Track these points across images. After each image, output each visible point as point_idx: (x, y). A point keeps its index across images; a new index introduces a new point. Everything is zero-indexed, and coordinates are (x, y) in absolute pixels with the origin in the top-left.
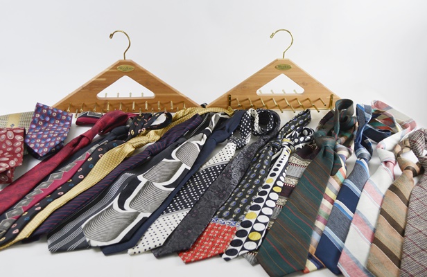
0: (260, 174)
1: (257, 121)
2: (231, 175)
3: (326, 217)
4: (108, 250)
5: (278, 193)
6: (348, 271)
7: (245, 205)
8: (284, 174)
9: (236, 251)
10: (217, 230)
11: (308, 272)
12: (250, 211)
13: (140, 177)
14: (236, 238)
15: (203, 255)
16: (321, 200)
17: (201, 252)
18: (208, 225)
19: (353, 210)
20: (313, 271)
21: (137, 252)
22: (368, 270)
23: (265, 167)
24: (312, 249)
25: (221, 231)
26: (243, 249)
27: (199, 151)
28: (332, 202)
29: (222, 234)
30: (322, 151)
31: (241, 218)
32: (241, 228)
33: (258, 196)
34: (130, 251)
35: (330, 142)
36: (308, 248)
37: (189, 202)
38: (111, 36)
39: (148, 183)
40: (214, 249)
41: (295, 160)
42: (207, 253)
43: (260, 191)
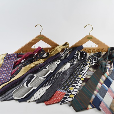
0: (77, 74)
1: (79, 55)
2: (67, 74)
3: (98, 89)
4: (20, 101)
5: (82, 80)
6: (103, 109)
7: (70, 85)
8: (86, 74)
9: (64, 101)
10: (59, 93)
11: (89, 109)
12: (71, 87)
13: (35, 75)
14: (65, 96)
15: (52, 102)
16: (98, 83)
17: (52, 101)
18: (56, 92)
19: (109, 87)
20: (91, 109)
21: (30, 101)
22: (110, 109)
23: (79, 71)
24: (91, 101)
25: (60, 94)
26: (67, 100)
27: (57, 66)
28: (102, 84)
29: (60, 95)
30: (101, 66)
31: (67, 89)
32: (67, 93)
33: (75, 82)
34: (28, 101)
35: (104, 63)
36: (90, 100)
37: (51, 84)
38: (36, 26)
39: (37, 77)
40: (56, 100)
41: (91, 69)
42: (54, 102)
43: (76, 80)
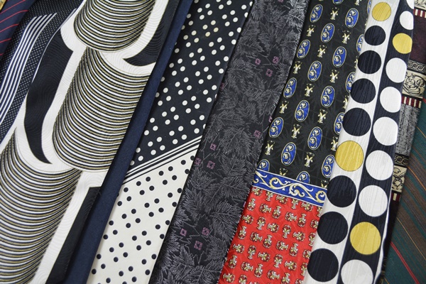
5: (404, 57)
10: (272, 217)
12: (344, 136)
14: (320, 244)
25: (281, 223)
31: (325, 166)
33: (360, 75)
43: (361, 53)
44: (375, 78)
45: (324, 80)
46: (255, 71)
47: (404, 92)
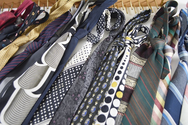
0: (107, 77)
2: (85, 78)
5: (120, 99)
7: (94, 115)
12: (97, 123)
13: (16, 84)
23: (111, 69)
27: (64, 49)
28: (162, 110)
30: (155, 53)
33: (105, 104)
37: (51, 111)
39: (21, 90)
41: (134, 59)
43: (106, 97)
44: (109, 105)
45: (93, 104)
46: (72, 98)
47: (119, 111)
